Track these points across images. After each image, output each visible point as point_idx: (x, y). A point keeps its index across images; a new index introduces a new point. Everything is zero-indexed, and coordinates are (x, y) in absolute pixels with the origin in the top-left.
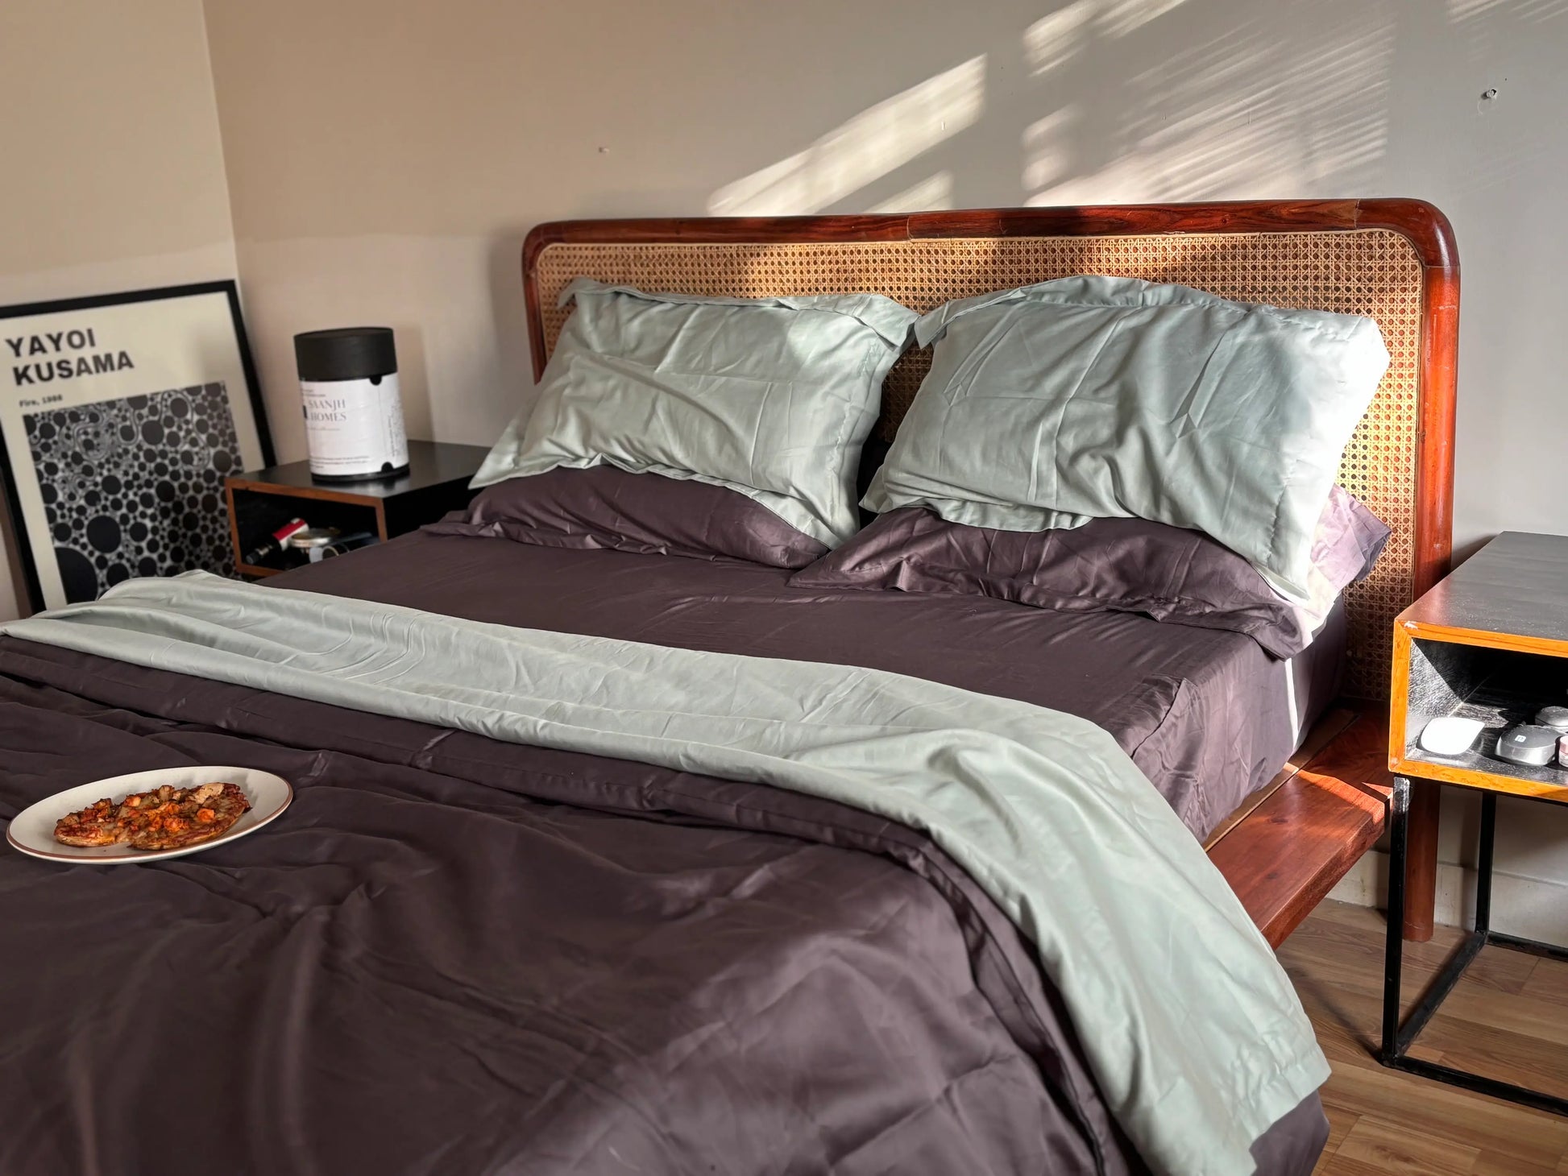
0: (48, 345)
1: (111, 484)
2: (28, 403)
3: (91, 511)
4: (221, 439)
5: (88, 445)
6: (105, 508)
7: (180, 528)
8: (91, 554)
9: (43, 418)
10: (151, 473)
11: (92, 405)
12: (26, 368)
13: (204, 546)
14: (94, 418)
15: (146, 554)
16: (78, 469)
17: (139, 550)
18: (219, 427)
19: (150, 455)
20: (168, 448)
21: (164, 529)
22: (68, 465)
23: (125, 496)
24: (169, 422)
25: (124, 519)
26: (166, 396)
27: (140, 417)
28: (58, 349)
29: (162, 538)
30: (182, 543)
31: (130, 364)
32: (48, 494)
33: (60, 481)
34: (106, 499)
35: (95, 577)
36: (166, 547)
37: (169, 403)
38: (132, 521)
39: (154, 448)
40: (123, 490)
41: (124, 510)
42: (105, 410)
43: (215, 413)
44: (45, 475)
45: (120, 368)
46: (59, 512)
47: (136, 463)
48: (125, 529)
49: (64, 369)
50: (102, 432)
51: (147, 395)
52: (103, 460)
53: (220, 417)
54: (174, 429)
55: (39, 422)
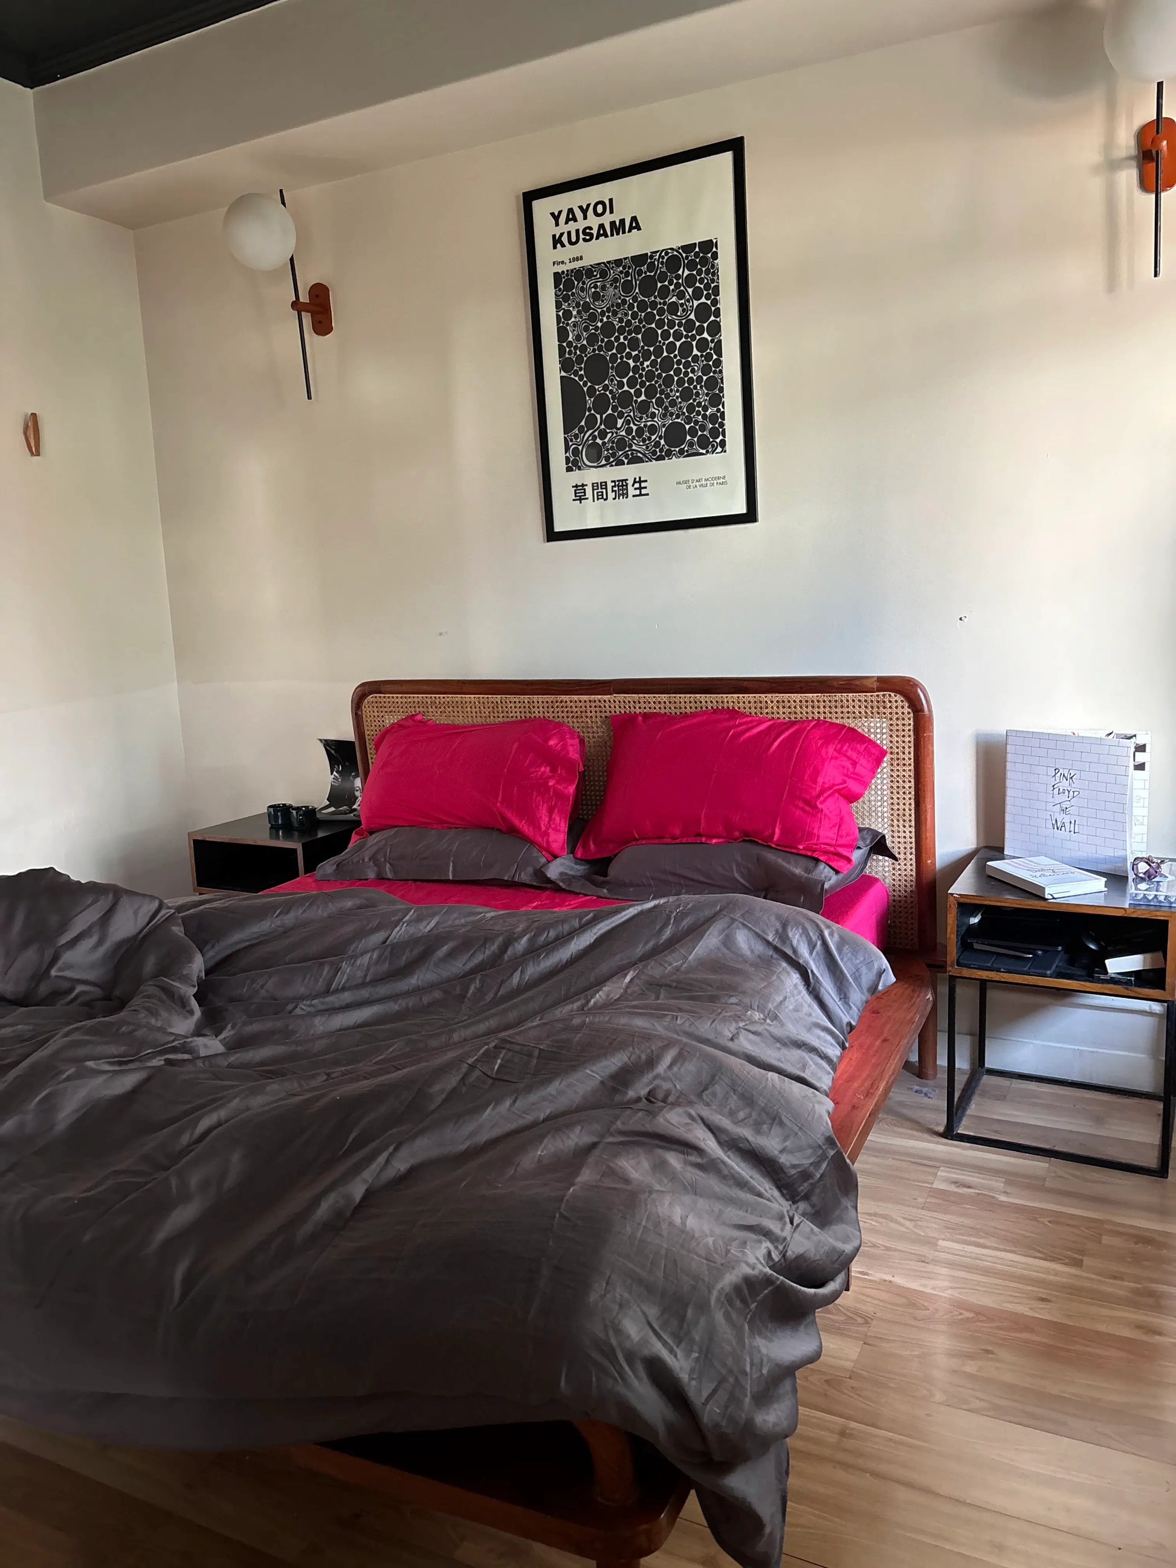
0: (579, 214)
1: (608, 329)
2: (559, 263)
4: (705, 292)
5: (596, 297)
6: (600, 348)
7: (657, 370)
8: (585, 384)
9: (567, 275)
10: (640, 321)
11: (604, 263)
12: (562, 234)
13: (674, 387)
14: (604, 274)
15: (626, 388)
16: (585, 316)
17: (621, 385)
18: (706, 281)
19: (642, 306)
21: (643, 369)
22: (579, 312)
23: (617, 339)
25: (614, 357)
26: (663, 254)
27: (640, 273)
28: (585, 218)
29: (641, 376)
30: (656, 382)
31: (639, 229)
32: (562, 334)
33: (572, 324)
34: (602, 341)
35: (586, 402)
36: (642, 384)
37: (665, 260)
38: (619, 361)
39: (646, 299)
40: (616, 334)
41: (614, 351)
42: (613, 267)
43: (704, 269)
44: (563, 320)
45: (630, 231)
46: (568, 349)
47: (630, 312)
48: (613, 366)
49: (588, 235)
50: (608, 286)
51: (647, 254)
52: (605, 309)
53: (707, 272)
54: (666, 283)
55: (564, 277)
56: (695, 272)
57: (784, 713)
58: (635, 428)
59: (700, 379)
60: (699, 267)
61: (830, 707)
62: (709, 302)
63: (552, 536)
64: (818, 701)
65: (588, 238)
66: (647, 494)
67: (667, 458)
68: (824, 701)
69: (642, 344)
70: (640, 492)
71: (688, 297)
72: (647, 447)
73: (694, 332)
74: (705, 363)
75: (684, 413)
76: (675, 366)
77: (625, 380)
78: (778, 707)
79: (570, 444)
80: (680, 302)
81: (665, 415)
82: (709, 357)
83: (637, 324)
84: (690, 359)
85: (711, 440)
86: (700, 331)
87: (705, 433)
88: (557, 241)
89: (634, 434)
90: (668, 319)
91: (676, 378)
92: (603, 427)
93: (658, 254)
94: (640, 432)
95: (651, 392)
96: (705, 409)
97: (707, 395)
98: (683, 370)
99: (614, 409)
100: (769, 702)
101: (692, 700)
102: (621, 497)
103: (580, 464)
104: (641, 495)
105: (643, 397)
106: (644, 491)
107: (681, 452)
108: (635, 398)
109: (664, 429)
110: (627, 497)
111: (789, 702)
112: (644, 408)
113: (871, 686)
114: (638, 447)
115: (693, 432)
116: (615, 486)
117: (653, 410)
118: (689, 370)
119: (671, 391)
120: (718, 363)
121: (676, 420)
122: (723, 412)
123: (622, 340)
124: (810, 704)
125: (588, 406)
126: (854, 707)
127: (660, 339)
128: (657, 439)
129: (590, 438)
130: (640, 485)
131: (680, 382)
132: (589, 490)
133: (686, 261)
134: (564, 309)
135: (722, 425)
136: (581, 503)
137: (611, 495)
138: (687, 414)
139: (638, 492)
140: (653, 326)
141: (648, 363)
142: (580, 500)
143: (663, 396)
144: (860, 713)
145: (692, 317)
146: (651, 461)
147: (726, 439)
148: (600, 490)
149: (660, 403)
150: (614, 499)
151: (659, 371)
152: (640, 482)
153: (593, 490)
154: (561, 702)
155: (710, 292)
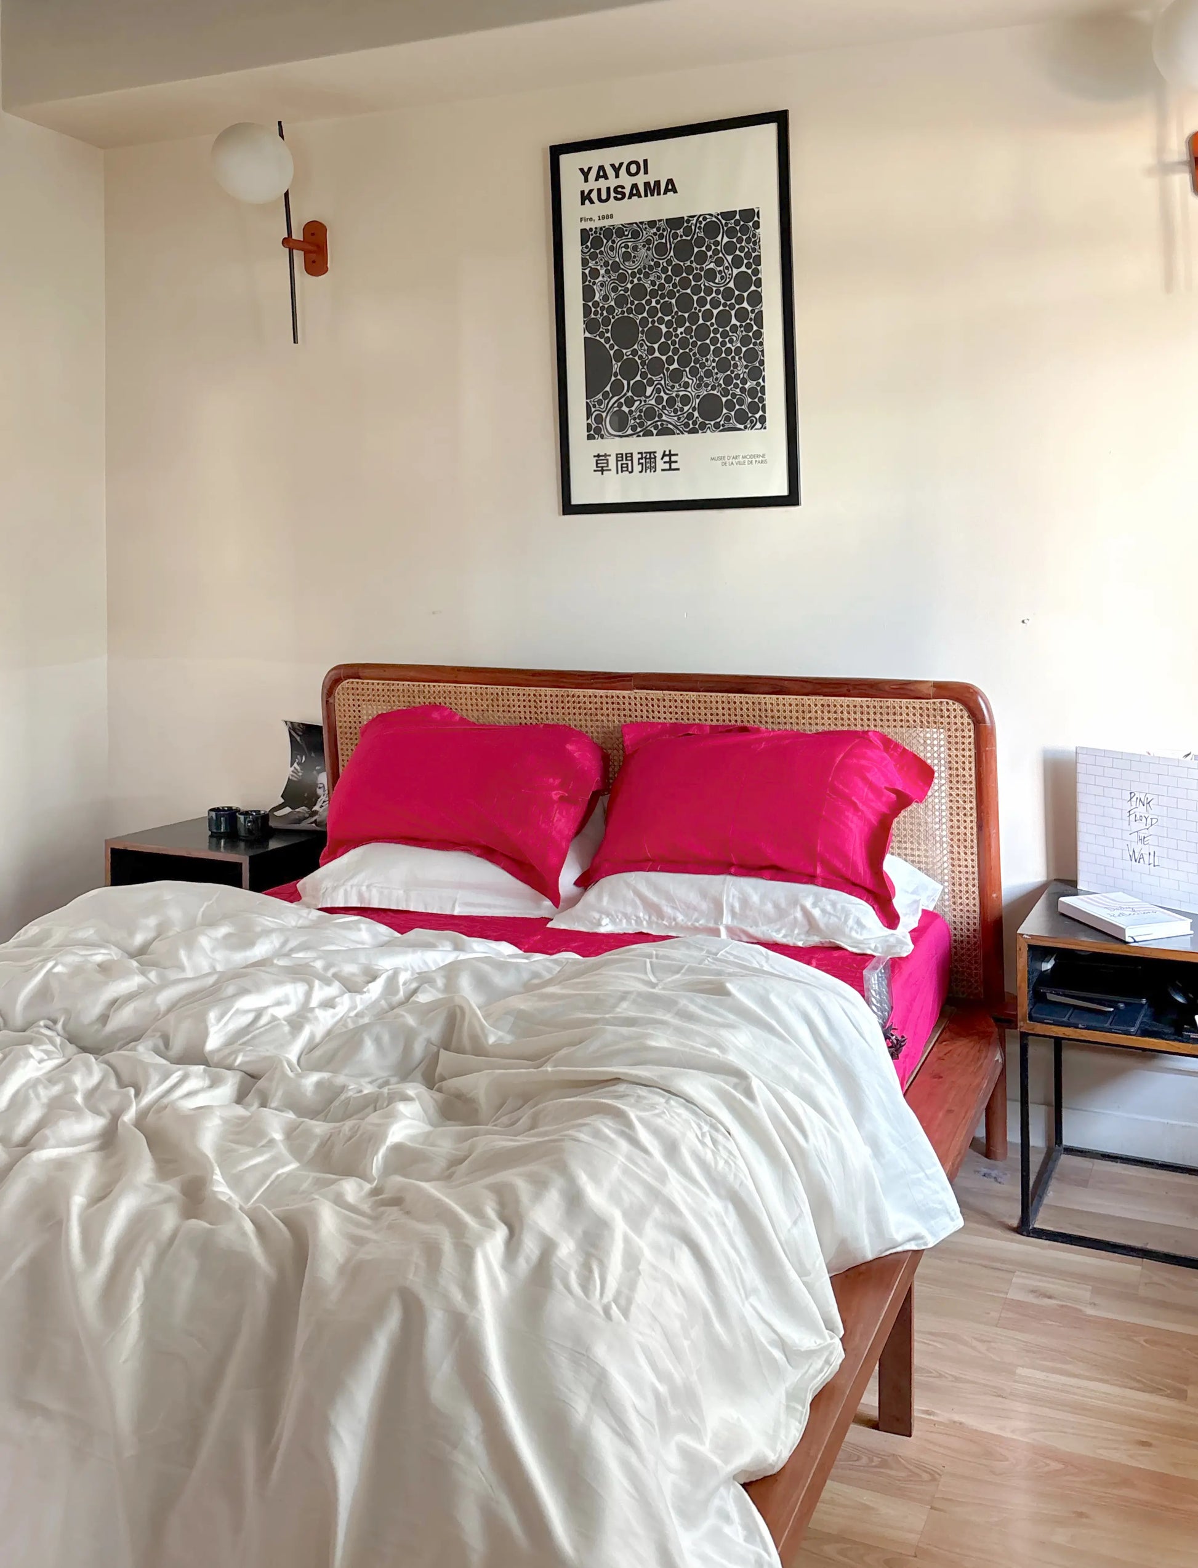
0: (610, 172)
1: (638, 291)
2: (587, 220)
3: (618, 311)
4: (745, 261)
5: (627, 257)
6: (630, 311)
7: (692, 338)
8: (612, 347)
9: (596, 232)
10: (675, 286)
11: (636, 223)
12: (591, 191)
13: (710, 357)
14: (636, 234)
15: (657, 354)
16: (614, 276)
17: (651, 351)
18: (746, 250)
19: (677, 271)
20: (694, 265)
21: (676, 336)
22: (607, 271)
23: (649, 302)
24: (700, 242)
25: (644, 321)
26: (701, 219)
27: (675, 236)
28: (617, 176)
29: (674, 343)
30: (691, 350)
31: (675, 192)
32: (588, 293)
33: (599, 284)
34: (632, 303)
35: (611, 366)
36: (675, 351)
37: (702, 226)
38: (650, 325)
39: (682, 264)
40: (648, 297)
41: (645, 315)
42: (646, 228)
43: (744, 237)
44: (589, 278)
45: (665, 193)
46: (593, 310)
47: (664, 276)
48: (643, 331)
49: (619, 193)
50: (640, 247)
51: (683, 218)
52: (636, 270)
53: (748, 241)
54: (704, 249)
55: (592, 235)
56: (735, 240)
57: (829, 719)
58: (665, 397)
59: (738, 351)
60: (739, 235)
61: (881, 713)
62: (749, 271)
63: (569, 508)
64: (868, 707)
65: (619, 196)
66: (678, 469)
67: (700, 431)
68: (875, 707)
69: (676, 309)
70: (670, 466)
71: (727, 264)
72: (679, 419)
73: (733, 301)
74: (744, 333)
75: (720, 385)
76: (712, 335)
77: (656, 346)
78: (823, 712)
79: (593, 410)
80: (719, 269)
81: (699, 386)
82: (749, 328)
83: (671, 288)
84: (728, 329)
85: (750, 415)
86: (740, 300)
87: (743, 407)
88: (585, 197)
89: (664, 403)
90: (704, 285)
91: (712, 348)
92: (630, 394)
93: (695, 219)
94: (671, 402)
95: (684, 360)
96: (744, 382)
97: (746, 367)
98: (721, 340)
99: (644, 375)
100: (813, 706)
101: (724, 699)
102: (648, 471)
103: (603, 432)
104: (670, 469)
105: (676, 365)
106: (674, 466)
107: (717, 426)
108: (666, 366)
109: (698, 401)
110: (655, 471)
111: (835, 706)
112: (676, 376)
113: (926, 691)
114: (669, 417)
115: (730, 405)
116: (642, 458)
117: (687, 380)
118: (727, 340)
119: (707, 360)
120: (759, 335)
121: (712, 392)
122: (764, 386)
123: (654, 304)
124: (858, 709)
125: (614, 371)
126: (908, 714)
127: (695, 305)
128: (691, 411)
129: (616, 405)
130: (670, 459)
131: (717, 352)
132: (612, 461)
133: (725, 228)
134: (590, 267)
135: (762, 400)
136: (602, 474)
137: (637, 468)
138: (723, 386)
139: (667, 466)
140: (689, 291)
141: (682, 329)
142: (602, 471)
143: (698, 366)
144: (915, 721)
145: (731, 285)
146: (683, 433)
147: (767, 415)
148: (624, 462)
149: (694, 372)
150: (641, 472)
151: (694, 339)
152: (670, 455)
153: (617, 461)
154: (573, 696)
155: (751, 261)
